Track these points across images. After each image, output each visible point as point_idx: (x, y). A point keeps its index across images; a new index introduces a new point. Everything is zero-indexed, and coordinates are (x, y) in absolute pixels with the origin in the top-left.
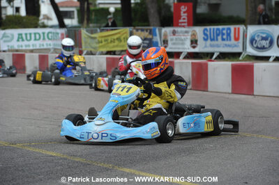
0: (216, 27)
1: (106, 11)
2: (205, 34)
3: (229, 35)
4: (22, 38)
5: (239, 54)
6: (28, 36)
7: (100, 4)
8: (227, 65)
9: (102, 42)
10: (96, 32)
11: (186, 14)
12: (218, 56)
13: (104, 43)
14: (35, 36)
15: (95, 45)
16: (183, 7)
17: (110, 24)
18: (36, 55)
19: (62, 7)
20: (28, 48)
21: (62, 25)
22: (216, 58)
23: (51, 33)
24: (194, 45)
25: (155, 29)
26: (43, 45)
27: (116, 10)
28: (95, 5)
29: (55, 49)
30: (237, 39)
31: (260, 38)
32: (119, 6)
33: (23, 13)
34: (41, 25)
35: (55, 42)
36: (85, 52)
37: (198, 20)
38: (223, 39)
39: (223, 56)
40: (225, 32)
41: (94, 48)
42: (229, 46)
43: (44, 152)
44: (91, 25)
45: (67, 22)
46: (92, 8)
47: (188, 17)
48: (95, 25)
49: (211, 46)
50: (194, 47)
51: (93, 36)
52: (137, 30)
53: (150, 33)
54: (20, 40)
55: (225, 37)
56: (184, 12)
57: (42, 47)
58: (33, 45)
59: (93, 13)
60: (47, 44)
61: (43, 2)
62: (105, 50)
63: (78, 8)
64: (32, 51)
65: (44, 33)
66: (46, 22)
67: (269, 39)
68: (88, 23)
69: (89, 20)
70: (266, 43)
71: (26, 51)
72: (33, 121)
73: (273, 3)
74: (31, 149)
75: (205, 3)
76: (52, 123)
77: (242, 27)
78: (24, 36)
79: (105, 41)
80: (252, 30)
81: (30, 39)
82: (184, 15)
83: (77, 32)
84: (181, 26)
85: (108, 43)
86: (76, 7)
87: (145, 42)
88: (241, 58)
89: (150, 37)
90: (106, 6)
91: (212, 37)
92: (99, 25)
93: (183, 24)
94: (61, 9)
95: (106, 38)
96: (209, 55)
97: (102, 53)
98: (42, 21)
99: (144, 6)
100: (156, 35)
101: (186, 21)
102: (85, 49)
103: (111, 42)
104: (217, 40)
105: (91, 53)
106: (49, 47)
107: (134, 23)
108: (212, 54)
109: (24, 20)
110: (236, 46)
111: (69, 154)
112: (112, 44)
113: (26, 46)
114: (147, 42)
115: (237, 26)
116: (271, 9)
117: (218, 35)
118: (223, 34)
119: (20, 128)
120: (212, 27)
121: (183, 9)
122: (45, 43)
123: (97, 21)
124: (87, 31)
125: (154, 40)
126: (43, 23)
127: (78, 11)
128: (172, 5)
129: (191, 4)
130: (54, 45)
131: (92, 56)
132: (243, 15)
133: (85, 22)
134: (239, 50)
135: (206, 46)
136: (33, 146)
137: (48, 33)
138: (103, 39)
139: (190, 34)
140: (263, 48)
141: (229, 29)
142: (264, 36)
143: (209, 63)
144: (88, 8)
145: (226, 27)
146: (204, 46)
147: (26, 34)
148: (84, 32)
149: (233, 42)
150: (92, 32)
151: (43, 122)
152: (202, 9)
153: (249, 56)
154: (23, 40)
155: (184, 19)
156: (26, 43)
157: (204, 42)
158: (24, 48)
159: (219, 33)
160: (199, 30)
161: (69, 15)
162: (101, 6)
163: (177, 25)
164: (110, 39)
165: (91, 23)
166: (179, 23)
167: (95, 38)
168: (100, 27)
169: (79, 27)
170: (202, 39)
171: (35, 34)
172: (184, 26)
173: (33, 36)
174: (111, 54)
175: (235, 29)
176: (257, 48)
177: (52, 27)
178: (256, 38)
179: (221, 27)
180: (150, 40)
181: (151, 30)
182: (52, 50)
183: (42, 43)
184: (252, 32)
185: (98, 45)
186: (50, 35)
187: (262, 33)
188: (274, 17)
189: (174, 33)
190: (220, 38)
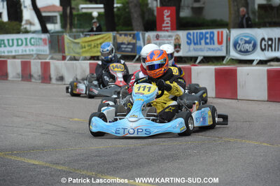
0: (199, 31)
1: (89, 16)
2: (188, 38)
3: (212, 38)
4: (4, 43)
5: (223, 58)
6: (11, 42)
7: (82, 8)
8: (211, 69)
9: (85, 47)
10: (79, 37)
11: (169, 19)
12: (202, 60)
13: (87, 48)
14: (18, 42)
15: (78, 50)
16: (166, 11)
17: (95, 29)
18: (18, 61)
19: (45, 12)
20: (10, 54)
21: (45, 30)
22: (200, 63)
23: (33, 38)
24: (178, 49)
25: (139, 34)
26: (25, 51)
27: (100, 14)
28: (78, 10)
29: (38, 55)
30: (220, 43)
31: (243, 42)
32: (102, 11)
33: (5, 18)
34: (23, 30)
35: (38, 48)
36: (68, 58)
37: (181, 24)
38: (206, 43)
39: (207, 60)
40: (208, 36)
41: (78, 53)
42: (213, 50)
43: (27, 160)
44: (74, 30)
45: (50, 27)
46: (75, 12)
47: (171, 21)
48: (78, 30)
49: (195, 50)
50: (178, 51)
51: (76, 41)
52: (121, 35)
53: (134, 38)
54: (3, 46)
55: (208, 41)
56: (167, 17)
57: (24, 53)
58: (15, 51)
59: (76, 18)
60: (29, 50)
61: (25, 7)
62: (88, 55)
63: (61, 13)
64: (14, 57)
65: (26, 39)
66: (28, 27)
67: (253, 42)
68: (71, 28)
69: (72, 25)
70: (248, 47)
71: (8, 57)
72: (15, 129)
73: (256, 7)
74: (13, 158)
75: (188, 7)
76: (34, 130)
77: (225, 31)
78: (6, 42)
79: (89, 46)
80: (236, 33)
81: (13, 45)
82: (167, 20)
83: (60, 38)
84: (164, 30)
85: (91, 48)
86: (59, 12)
87: (129, 46)
88: (224, 62)
89: (134, 41)
90: (89, 11)
91: (195, 41)
92: (82, 30)
93: (166, 29)
94: (44, 14)
95: (90, 43)
96: (193, 60)
97: (85, 59)
98: (25, 26)
99: (127, 10)
100: (139, 40)
101: (169, 25)
102: (68, 54)
103: (95, 46)
104: (200, 44)
105: (75, 59)
106: (31, 53)
107: (117, 28)
108: (196, 58)
109: (7, 26)
110: (219, 50)
111: (51, 162)
112: (95, 49)
113: (8, 52)
114: (131, 47)
115: (220, 30)
116: (254, 12)
117: (201, 39)
118: (206, 38)
119: (2, 136)
120: (195, 31)
121: (167, 13)
122: (27, 49)
123: (80, 26)
124: (70, 36)
125: (138, 44)
126: (26, 28)
127: (61, 16)
128: (155, 9)
129: (174, 8)
130: (37, 50)
131: (75, 62)
132: (226, 18)
133: (68, 26)
134: (223, 53)
135: (189, 50)
136: (15, 154)
137: (31, 39)
138: (86, 44)
139: (173, 38)
140: (247, 52)
141: (213, 33)
142: (247, 39)
143: (193, 68)
144: (71, 12)
145: (209, 31)
146: (187, 50)
147: (8, 40)
148: (67, 38)
149: (216, 45)
150: (75, 37)
151: (25, 129)
152: (185, 13)
153: (233, 59)
154: (5, 46)
155: (167, 23)
156: (8, 48)
157: (187, 46)
158: (6, 54)
159: (203, 37)
160: (182, 34)
161: (51, 20)
162: (84, 11)
163: (161, 30)
164: (93, 43)
165: (75, 28)
166: (162, 27)
167: (78, 43)
168: (83, 32)
169: (62, 32)
170: (186, 44)
171: (17, 40)
172: (167, 31)
173: (15, 41)
174: (94, 60)
175: (218, 33)
176: (241, 51)
177: (35, 32)
178: (239, 42)
179: (204, 31)
180: (134, 45)
181: (134, 35)
182: (35, 56)
183: (24, 49)
184: (235, 35)
185: (81, 51)
186: (32, 40)
187: (245, 36)
188: (257, 20)
189: (157, 37)
190: (203, 42)
